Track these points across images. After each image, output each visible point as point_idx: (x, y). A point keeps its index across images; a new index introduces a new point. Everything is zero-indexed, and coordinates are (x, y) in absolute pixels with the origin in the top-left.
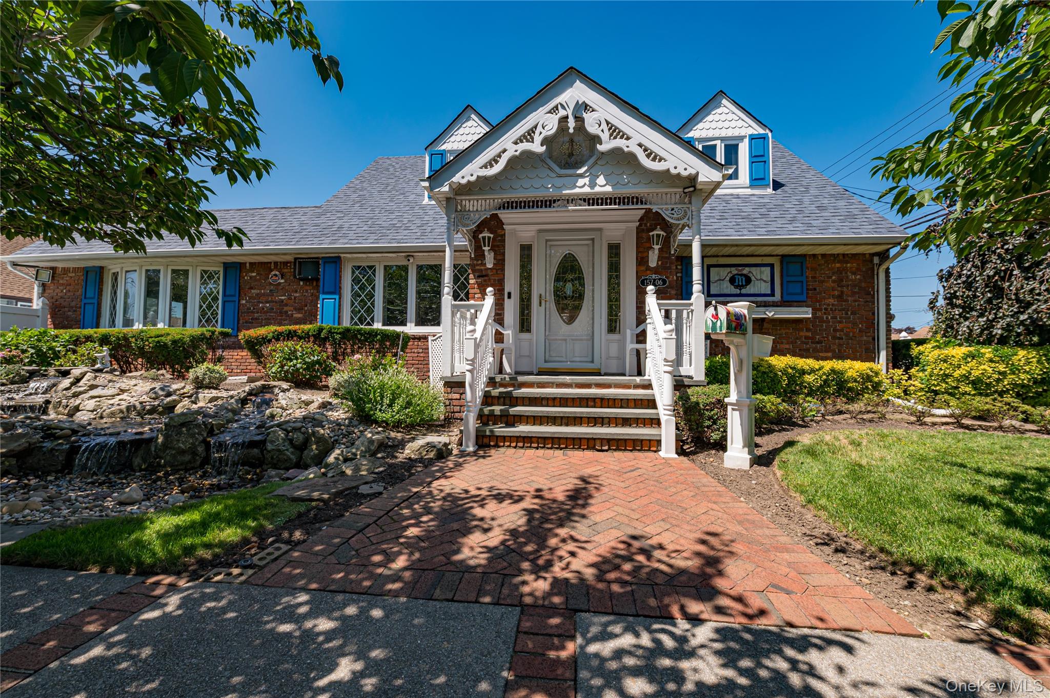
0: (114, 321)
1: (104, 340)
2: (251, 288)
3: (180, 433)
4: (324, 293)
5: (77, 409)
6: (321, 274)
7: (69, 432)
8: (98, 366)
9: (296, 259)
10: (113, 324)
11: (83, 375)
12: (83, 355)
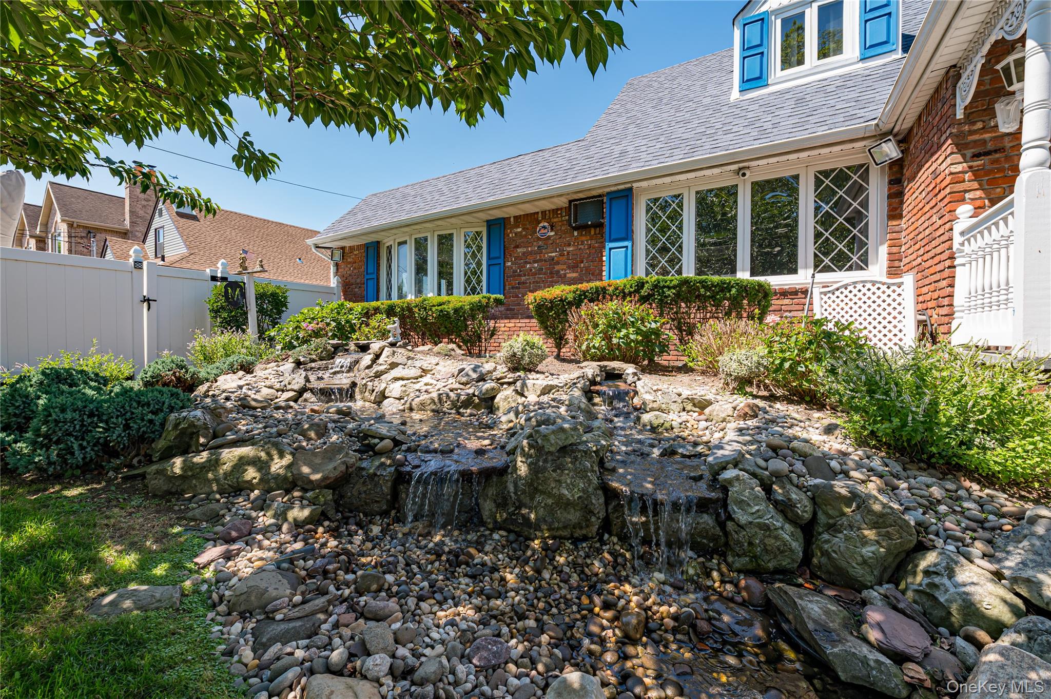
0: (390, 295)
1: (390, 312)
2: (517, 247)
3: (560, 467)
4: (611, 241)
5: (383, 396)
6: (606, 215)
7: (387, 443)
8: (391, 339)
9: (570, 202)
10: (389, 297)
11: (382, 349)
12: (374, 328)
